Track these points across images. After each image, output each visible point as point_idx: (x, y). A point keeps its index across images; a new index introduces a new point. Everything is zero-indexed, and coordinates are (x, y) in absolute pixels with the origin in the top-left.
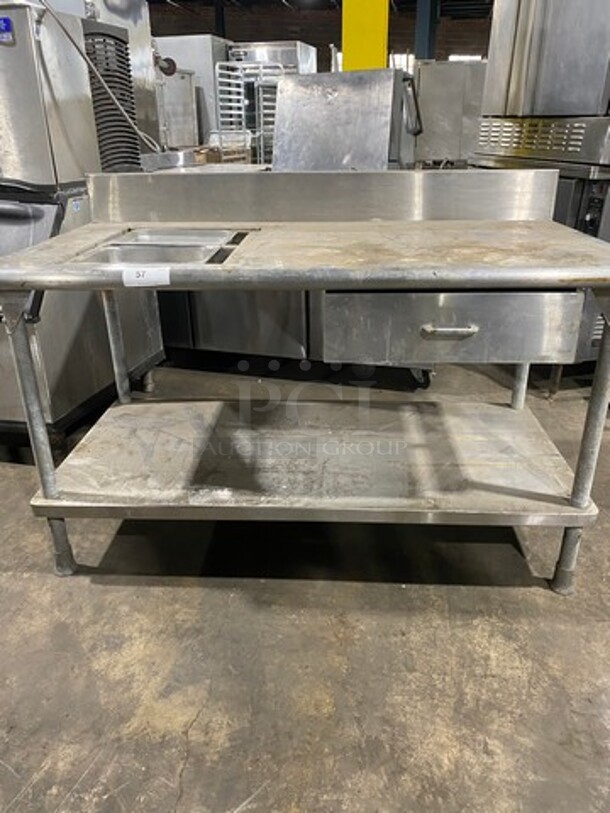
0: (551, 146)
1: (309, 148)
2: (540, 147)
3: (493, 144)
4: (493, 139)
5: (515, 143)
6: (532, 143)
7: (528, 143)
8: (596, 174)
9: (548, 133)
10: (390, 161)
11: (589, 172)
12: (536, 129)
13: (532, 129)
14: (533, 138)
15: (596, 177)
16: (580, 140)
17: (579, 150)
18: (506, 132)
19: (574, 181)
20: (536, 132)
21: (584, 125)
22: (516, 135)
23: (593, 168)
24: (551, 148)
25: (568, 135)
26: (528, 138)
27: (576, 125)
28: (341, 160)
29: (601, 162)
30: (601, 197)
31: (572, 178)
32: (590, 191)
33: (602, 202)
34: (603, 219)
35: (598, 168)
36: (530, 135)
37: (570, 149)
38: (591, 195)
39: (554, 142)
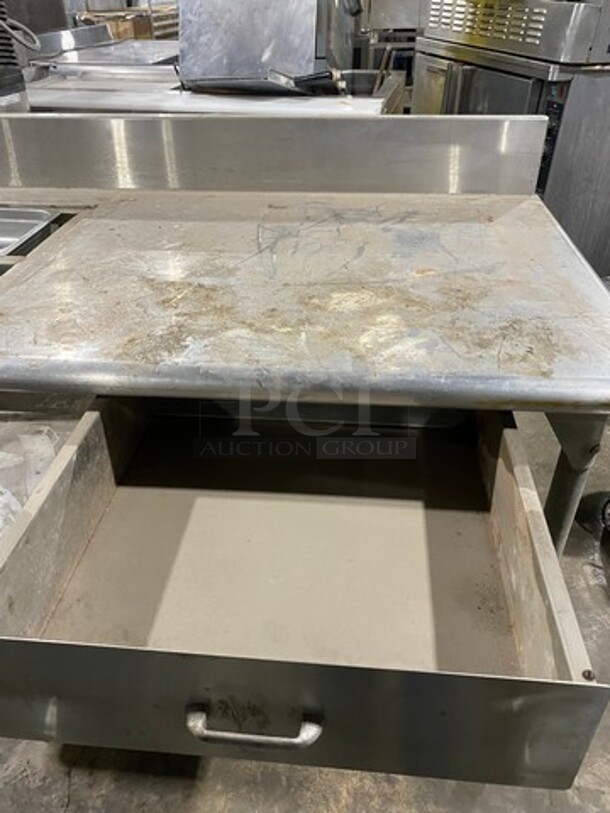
0: (507, 35)
1: (221, 41)
2: (495, 35)
3: (443, 26)
4: (444, 20)
5: (469, 27)
6: (486, 30)
7: (483, 29)
8: (556, 75)
9: (505, 17)
10: (317, 58)
11: (548, 72)
12: (492, 11)
13: (488, 11)
14: (488, 22)
15: (555, 79)
16: (539, 30)
17: (538, 42)
18: (459, 13)
19: (531, 82)
20: (492, 15)
21: (545, 11)
22: (470, 17)
23: (552, 66)
24: (507, 37)
25: (527, 22)
26: (483, 22)
27: (537, 10)
28: (261, 57)
29: (562, 60)
30: (560, 102)
31: (529, 78)
32: (549, 93)
33: (561, 107)
34: (562, 128)
35: (558, 67)
36: (486, 19)
37: (529, 40)
38: (549, 98)
39: (512, 30)
